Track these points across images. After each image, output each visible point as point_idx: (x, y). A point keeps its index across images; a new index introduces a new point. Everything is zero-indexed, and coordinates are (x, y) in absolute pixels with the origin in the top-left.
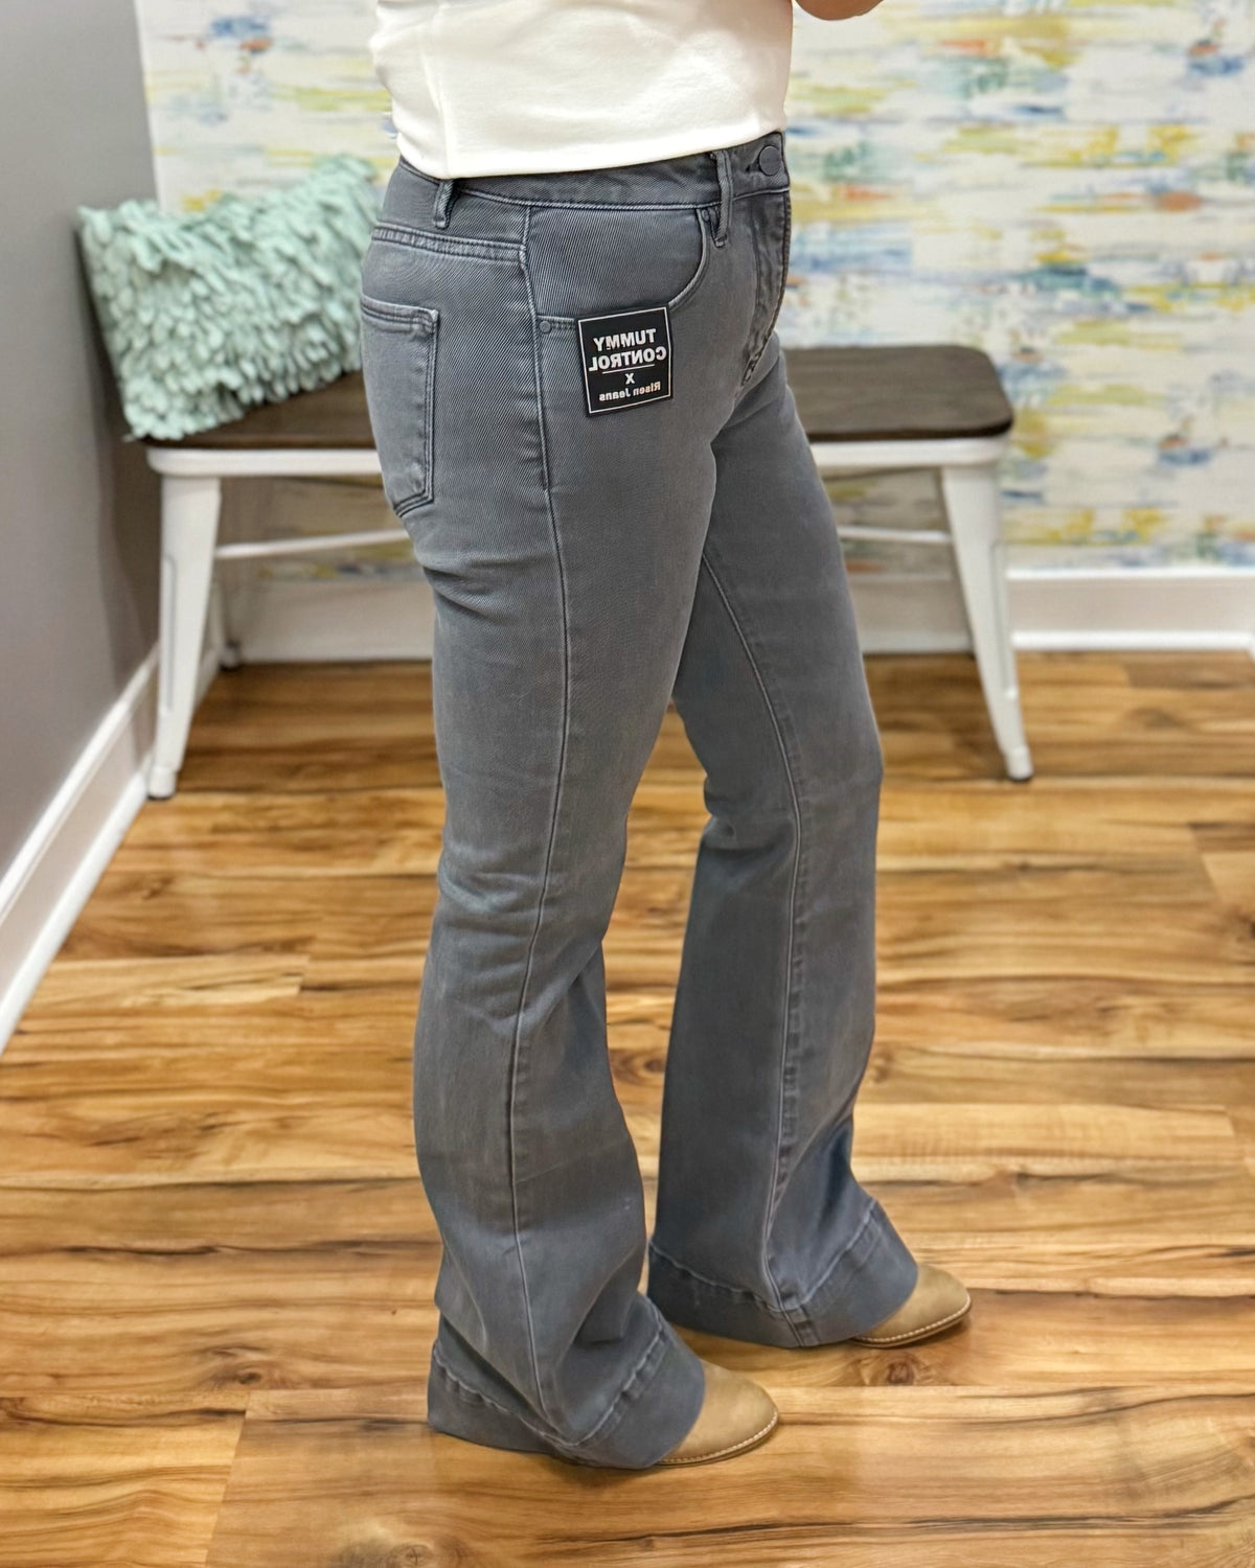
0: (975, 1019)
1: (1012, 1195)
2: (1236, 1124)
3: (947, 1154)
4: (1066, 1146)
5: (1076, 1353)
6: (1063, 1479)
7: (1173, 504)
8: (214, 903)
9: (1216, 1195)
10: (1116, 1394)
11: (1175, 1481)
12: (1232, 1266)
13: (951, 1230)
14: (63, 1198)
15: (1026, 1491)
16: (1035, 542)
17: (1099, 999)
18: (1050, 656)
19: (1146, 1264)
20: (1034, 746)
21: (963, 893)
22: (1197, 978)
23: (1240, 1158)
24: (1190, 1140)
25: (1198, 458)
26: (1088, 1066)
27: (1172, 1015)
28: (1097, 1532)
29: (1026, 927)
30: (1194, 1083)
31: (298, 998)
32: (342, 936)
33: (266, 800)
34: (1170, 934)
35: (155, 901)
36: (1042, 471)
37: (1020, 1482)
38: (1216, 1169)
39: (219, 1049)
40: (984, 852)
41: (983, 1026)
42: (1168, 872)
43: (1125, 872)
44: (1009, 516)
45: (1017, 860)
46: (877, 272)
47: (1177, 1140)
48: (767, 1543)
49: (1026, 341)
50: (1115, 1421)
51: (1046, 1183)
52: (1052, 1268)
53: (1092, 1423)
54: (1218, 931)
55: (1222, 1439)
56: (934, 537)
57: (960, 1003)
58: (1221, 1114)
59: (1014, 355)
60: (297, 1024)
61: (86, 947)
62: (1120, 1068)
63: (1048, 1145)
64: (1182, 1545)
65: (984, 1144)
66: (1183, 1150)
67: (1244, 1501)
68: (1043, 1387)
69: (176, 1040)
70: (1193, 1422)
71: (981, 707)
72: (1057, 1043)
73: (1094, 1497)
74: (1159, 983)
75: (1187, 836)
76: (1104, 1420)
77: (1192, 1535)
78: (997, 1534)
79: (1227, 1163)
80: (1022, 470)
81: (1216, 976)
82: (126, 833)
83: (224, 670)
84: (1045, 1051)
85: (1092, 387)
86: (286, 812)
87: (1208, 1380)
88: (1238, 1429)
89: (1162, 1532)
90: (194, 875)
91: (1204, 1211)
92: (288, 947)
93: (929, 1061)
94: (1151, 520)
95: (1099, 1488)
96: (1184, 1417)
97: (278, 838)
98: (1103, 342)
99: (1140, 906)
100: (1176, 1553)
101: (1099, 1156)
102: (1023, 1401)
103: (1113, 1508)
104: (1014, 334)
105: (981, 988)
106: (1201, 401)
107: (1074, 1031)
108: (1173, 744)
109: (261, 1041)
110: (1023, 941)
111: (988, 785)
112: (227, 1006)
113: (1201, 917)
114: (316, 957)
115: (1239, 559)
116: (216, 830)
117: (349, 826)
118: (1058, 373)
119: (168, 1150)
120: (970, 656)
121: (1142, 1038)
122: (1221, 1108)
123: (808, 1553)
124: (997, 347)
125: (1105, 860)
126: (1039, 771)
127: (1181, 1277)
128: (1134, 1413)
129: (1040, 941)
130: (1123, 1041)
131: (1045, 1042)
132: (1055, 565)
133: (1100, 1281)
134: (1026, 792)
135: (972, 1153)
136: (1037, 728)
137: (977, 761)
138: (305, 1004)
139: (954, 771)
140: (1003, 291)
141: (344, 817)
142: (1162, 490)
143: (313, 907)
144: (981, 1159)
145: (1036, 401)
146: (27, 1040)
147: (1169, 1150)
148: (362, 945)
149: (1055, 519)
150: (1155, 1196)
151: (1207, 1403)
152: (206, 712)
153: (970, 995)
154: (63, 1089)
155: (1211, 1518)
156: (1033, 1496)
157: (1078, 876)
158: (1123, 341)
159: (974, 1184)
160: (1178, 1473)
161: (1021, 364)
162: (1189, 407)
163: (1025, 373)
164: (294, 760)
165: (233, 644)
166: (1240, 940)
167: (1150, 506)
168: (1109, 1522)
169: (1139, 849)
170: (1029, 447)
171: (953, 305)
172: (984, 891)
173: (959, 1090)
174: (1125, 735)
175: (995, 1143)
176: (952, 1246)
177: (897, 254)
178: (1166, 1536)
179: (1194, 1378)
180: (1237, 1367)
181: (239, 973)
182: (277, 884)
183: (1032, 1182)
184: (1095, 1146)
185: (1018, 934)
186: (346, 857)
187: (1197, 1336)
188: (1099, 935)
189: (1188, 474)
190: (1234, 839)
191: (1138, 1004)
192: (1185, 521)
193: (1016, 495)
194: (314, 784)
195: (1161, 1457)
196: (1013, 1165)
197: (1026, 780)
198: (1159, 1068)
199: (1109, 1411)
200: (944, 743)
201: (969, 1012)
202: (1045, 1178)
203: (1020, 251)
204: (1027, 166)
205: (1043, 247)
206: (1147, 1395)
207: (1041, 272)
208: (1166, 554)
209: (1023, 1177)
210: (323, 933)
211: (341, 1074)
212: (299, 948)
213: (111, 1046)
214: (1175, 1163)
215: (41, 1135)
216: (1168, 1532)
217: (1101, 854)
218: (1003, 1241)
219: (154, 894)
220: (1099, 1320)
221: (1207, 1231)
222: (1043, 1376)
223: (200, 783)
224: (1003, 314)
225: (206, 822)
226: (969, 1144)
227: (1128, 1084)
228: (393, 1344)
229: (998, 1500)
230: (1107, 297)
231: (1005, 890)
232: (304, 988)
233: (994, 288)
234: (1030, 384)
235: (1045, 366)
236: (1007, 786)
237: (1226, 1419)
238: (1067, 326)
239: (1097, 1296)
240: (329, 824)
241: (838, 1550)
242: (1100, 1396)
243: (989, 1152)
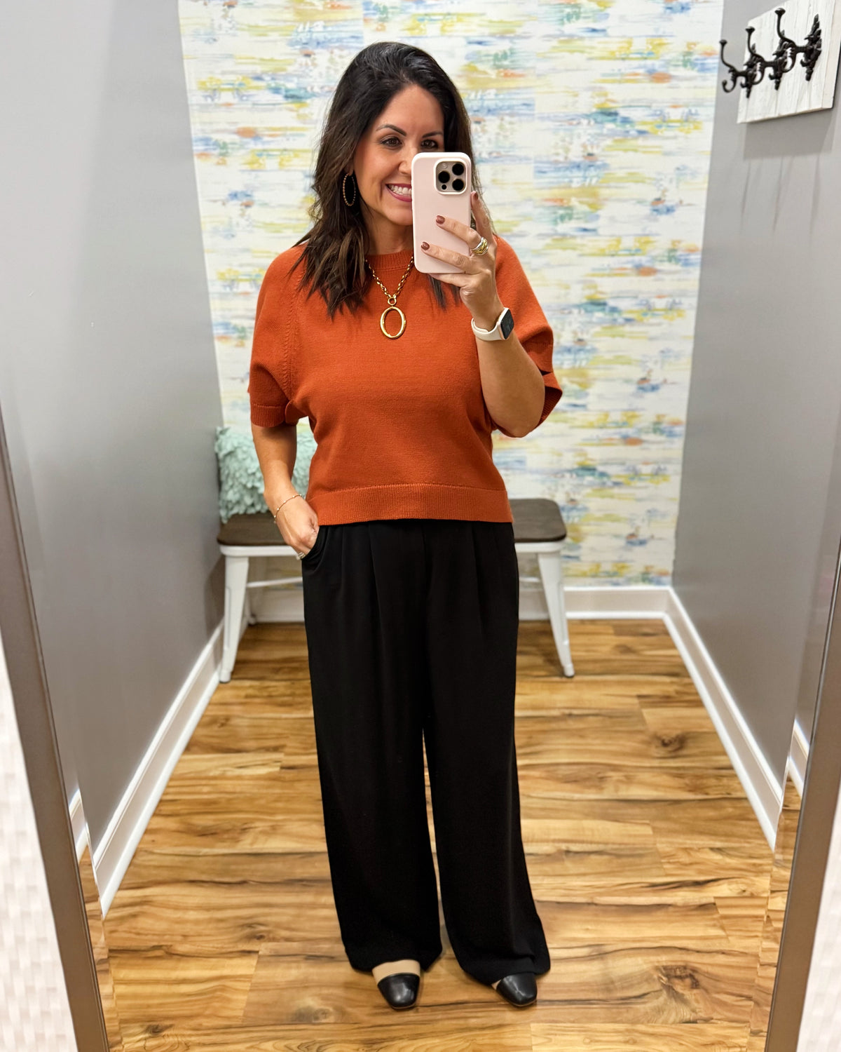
0: (550, 782)
1: (563, 860)
2: (654, 829)
3: (537, 841)
4: (585, 839)
5: (587, 929)
6: (582, 984)
7: (632, 561)
8: (247, 730)
9: (645, 860)
10: (603, 947)
11: (625, 985)
12: (649, 891)
13: (540, 875)
14: (186, 859)
15: (566, 989)
16: (576, 576)
17: (599, 773)
18: (583, 622)
19: (616, 891)
20: (575, 662)
21: (546, 727)
22: (638, 764)
23: (655, 844)
24: (635, 836)
25: (642, 543)
26: (595, 803)
27: (629, 780)
28: (594, 1006)
29: (569, 741)
30: (636, 811)
31: (280, 772)
32: (298, 745)
33: (267, 683)
34: (630, 744)
35: (222, 728)
36: (579, 547)
37: (564, 985)
38: (646, 849)
39: (248, 795)
40: (554, 708)
41: (552, 785)
42: (627, 717)
43: (611, 717)
44: (565, 565)
45: (567, 712)
46: (513, 469)
47: (630, 836)
48: (464, 1010)
49: (572, 496)
50: (602, 959)
51: (578, 855)
52: (578, 892)
53: (594, 959)
54: (648, 743)
55: (645, 967)
56: (534, 580)
57: (544, 775)
58: (648, 824)
59: (568, 502)
60: (279, 784)
61: (195, 749)
62: (607, 804)
63: (578, 838)
64: (627, 1011)
65: (552, 837)
66: (632, 840)
67: (653, 993)
68: (574, 944)
69: (232, 790)
70: (633, 959)
71: (553, 645)
72: (582, 793)
73: (593, 991)
74: (624, 766)
75: (636, 701)
76: (597, 958)
77: (631, 1008)
78: (554, 1007)
79: (650, 846)
80: (570, 548)
81: (647, 763)
82: (211, 699)
83: (250, 626)
84: (577, 796)
85: (598, 514)
86: (275, 689)
87: (640, 941)
88: (651, 962)
89: (620, 1006)
90: (239, 717)
91: (641, 867)
92: (276, 749)
93: (530, 800)
94: (623, 567)
95: (595, 987)
96: (630, 957)
97: (273, 701)
98: (603, 497)
99: (617, 732)
100: (625, 1015)
101: (598, 843)
102: (566, 951)
103: (601, 996)
104: (567, 494)
105: (552, 768)
106: (643, 520)
107: (589, 787)
108: (632, 660)
109: (265, 791)
110: (569, 747)
111: (557, 679)
112: (251, 776)
113: (641, 737)
114: (288, 754)
115: (659, 583)
116: (247, 697)
117: (300, 696)
118: (585, 509)
119: (228, 839)
120: (548, 622)
121: (617, 791)
122: (648, 822)
123: (480, 1014)
124: (560, 499)
125: (603, 712)
126: (577, 673)
127: (629, 896)
128: (610, 955)
129: (576, 747)
130: (608, 793)
131: (577, 792)
132: (585, 585)
133: (598, 898)
134: (572, 682)
135: (547, 841)
136: (575, 654)
137: (552, 668)
138: (282, 775)
139: (543, 673)
140: (563, 476)
141: (298, 692)
142: (628, 556)
143: (286, 732)
144: (551, 844)
145: (576, 520)
146: (171, 790)
147: (626, 840)
148: (305, 749)
149: (585, 567)
150: (620, 861)
151: (638, 951)
152: (243, 644)
153: (548, 771)
154: (186, 811)
155: (639, 1000)
156: (569, 991)
157: (591, 718)
158: (612, 497)
159: (548, 855)
160: (627, 981)
161: (570, 505)
162: (638, 523)
163: (572, 509)
164: (278, 666)
165: (253, 615)
166: (657, 747)
167: (623, 562)
168: (599, 1002)
169: (616, 707)
170: (573, 538)
171: (543, 482)
172: (554, 725)
173: (543, 813)
174: (613, 657)
175: (557, 837)
176: (539, 882)
177: (521, 462)
178: (621, 1008)
179: (634, 941)
180: (651, 935)
181: (256, 761)
182: (272, 721)
183: (571, 854)
184: (597, 839)
185: (568, 744)
186: (299, 709)
187: (635, 922)
188: (600, 745)
189: (638, 549)
190: (653, 703)
191: (615, 776)
192: (637, 569)
193: (569, 557)
194: (285, 677)
195: (621, 974)
196: (564, 846)
197: (572, 677)
198: (622, 804)
199: (600, 954)
200: (539, 660)
201: (547, 779)
202: (577, 853)
203: (570, 461)
204: (572, 427)
205: (579, 459)
206: (614, 948)
207: (578, 469)
208: (629, 581)
209: (568, 852)
210: (289, 744)
211: (296, 806)
212: (280, 750)
213: (205, 792)
214: (628, 846)
215: (178, 831)
216: (623, 1006)
217: (600, 709)
218: (559, 880)
219: (223, 725)
220: (596, 915)
221: (641, 876)
222: (575, 939)
223: (240, 676)
224: (563, 486)
225: (243, 693)
226: (546, 837)
227: (610, 811)
228: (315, 924)
229: (555, 992)
230: (605, 479)
231: (562, 725)
232: (282, 768)
233: (559, 475)
234: (574, 513)
235: (580, 506)
236: (564, 679)
237: (646, 958)
238: (589, 491)
239: (596, 904)
240: (292, 695)
241: (492, 1013)
242: (596, 948)
243: (554, 841)
